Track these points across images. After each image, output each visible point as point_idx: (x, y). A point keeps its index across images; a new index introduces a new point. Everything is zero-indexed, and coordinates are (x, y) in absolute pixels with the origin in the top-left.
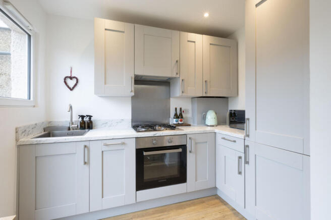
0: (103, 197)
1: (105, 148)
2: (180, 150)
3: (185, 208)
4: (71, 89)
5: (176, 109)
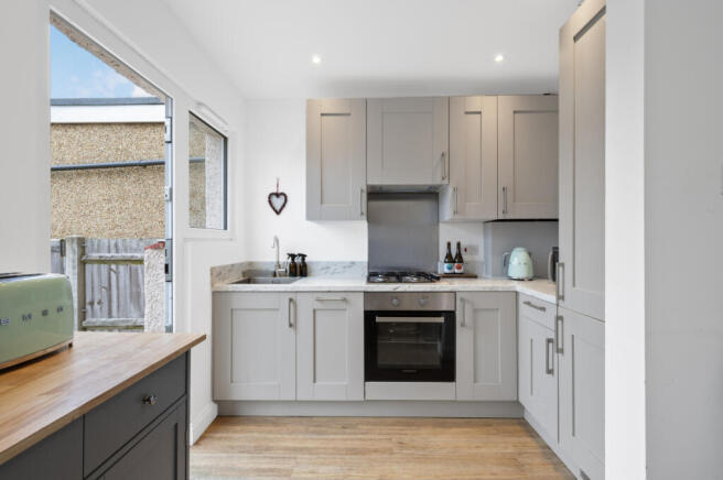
0: (315, 381)
1: (318, 305)
2: (441, 320)
4: (278, 213)
5: (449, 244)
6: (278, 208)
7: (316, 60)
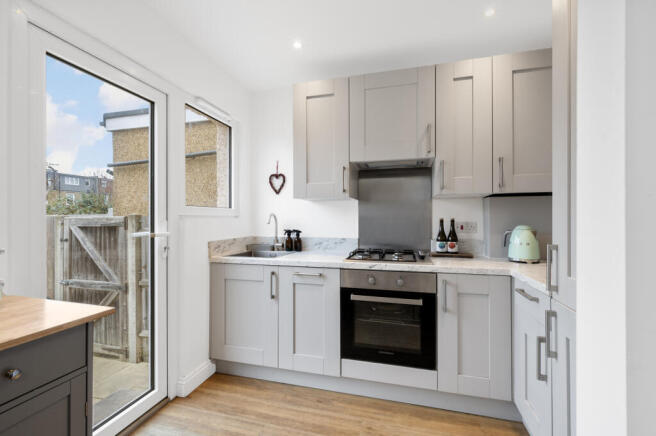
0: (294, 352)
1: (297, 280)
2: (419, 302)
3: (429, 419)
4: (278, 192)
5: (442, 222)
6: (277, 188)
7: (297, 45)
